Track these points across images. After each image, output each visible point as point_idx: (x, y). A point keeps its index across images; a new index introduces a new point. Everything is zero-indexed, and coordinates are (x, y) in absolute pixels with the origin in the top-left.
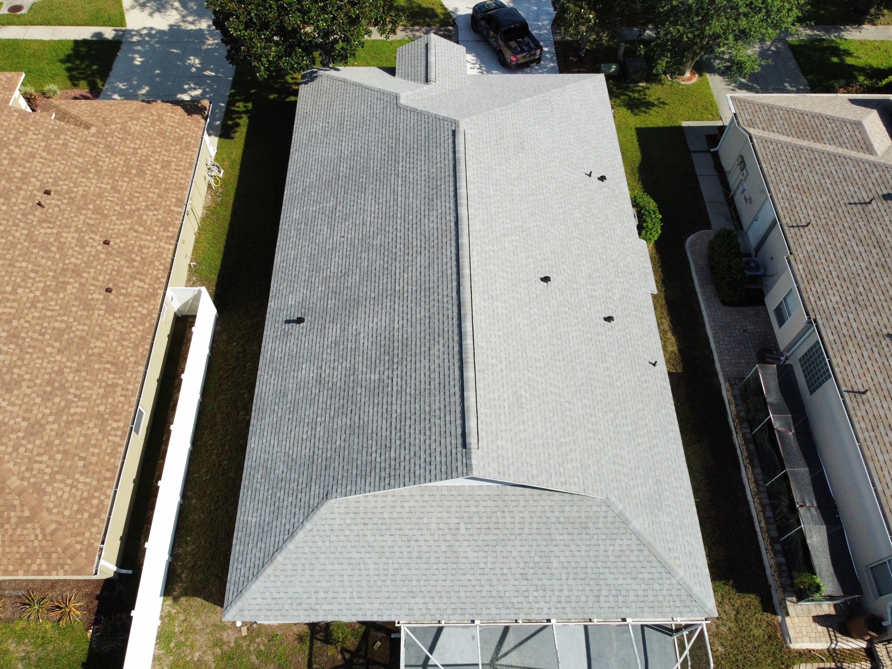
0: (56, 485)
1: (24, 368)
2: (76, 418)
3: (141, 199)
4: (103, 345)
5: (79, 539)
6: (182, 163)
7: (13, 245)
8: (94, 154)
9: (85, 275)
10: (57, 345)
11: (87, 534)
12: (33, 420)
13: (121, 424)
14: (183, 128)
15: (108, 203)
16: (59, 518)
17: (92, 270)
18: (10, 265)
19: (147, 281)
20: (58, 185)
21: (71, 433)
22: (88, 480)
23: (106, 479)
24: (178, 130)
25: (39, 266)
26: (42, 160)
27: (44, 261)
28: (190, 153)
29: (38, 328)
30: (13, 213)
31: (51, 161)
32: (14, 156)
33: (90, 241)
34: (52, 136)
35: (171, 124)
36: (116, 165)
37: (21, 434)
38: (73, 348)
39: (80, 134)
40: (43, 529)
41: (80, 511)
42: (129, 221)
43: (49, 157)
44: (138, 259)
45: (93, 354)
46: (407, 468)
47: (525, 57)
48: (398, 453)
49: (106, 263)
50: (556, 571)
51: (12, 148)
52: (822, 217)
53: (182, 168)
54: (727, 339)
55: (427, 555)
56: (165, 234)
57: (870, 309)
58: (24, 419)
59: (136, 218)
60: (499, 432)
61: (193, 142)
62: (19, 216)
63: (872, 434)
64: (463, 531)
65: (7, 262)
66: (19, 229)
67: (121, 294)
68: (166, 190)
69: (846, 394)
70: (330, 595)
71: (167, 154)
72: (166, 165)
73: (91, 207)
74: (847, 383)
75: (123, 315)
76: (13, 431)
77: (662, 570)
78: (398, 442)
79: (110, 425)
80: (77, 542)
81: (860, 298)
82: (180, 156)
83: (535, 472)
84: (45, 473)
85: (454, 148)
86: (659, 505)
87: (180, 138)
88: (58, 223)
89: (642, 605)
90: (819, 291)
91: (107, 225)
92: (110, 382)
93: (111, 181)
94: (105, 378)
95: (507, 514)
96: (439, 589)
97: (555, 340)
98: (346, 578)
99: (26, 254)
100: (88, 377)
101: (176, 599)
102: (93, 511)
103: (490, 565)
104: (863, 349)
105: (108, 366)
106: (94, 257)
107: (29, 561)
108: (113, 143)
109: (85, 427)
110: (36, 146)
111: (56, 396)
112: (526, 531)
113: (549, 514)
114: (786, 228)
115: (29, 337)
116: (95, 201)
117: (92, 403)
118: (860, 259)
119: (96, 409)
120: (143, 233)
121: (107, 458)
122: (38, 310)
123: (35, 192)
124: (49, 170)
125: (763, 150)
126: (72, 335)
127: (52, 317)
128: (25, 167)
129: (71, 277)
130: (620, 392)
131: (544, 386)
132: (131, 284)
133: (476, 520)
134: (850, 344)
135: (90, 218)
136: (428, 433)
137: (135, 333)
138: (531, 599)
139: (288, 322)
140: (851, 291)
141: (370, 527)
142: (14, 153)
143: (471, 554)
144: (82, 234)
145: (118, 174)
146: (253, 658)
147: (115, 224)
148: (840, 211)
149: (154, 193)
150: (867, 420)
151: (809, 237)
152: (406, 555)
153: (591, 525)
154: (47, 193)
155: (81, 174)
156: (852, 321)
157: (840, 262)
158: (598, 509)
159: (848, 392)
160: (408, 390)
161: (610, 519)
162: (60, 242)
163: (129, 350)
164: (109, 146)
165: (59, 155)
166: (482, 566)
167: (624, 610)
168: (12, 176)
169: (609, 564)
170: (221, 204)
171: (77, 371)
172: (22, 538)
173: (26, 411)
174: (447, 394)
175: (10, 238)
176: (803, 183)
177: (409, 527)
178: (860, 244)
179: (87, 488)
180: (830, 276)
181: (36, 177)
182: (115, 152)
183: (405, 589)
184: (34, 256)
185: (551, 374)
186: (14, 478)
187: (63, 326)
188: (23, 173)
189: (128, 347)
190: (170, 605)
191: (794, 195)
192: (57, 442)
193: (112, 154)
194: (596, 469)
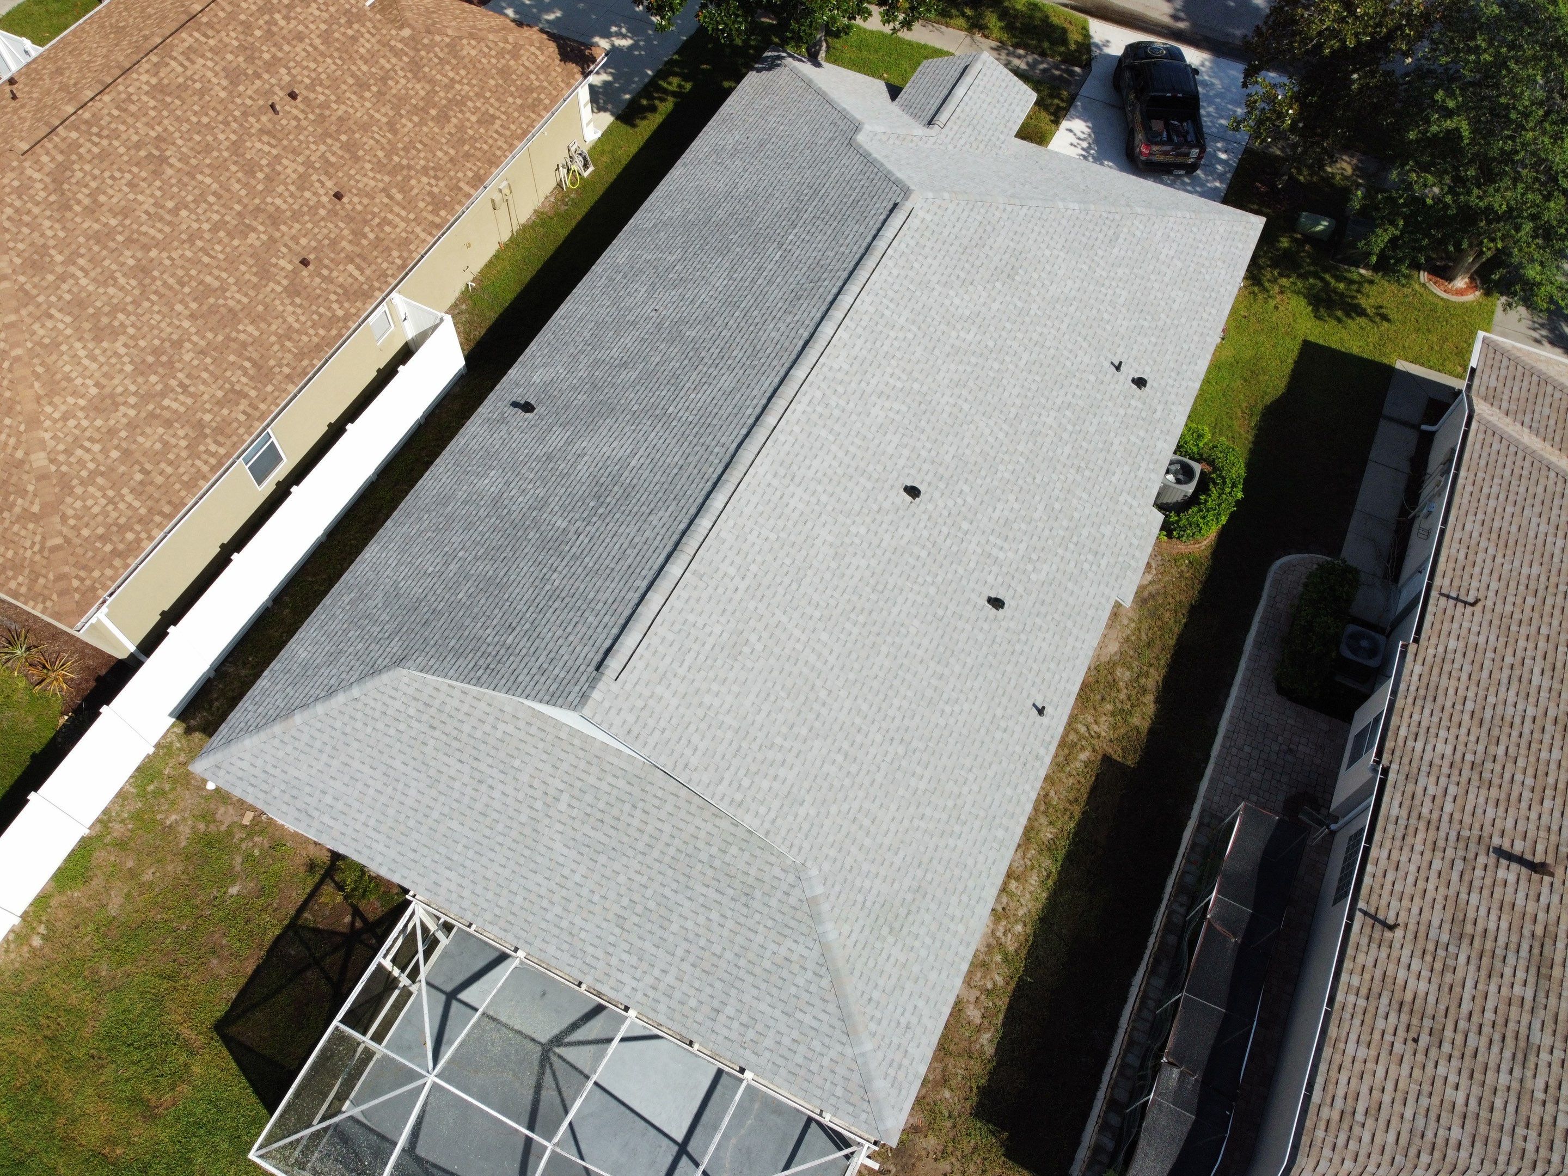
0: (91, 489)
1: (133, 318)
2: (166, 414)
3: (422, 155)
4: (256, 333)
5: (83, 574)
6: (513, 127)
7: (208, 149)
8: (388, 66)
9: (283, 228)
10: (194, 306)
11: (96, 574)
12: (107, 390)
13: (222, 451)
14: (542, 77)
15: (372, 142)
16: (71, 534)
17: (297, 226)
18: (188, 174)
19: (368, 272)
20: (314, 91)
21: (148, 430)
22: (136, 504)
23: (161, 513)
24: (533, 77)
25: (228, 190)
26: (310, 49)
27: (237, 186)
28: (533, 116)
29: (180, 272)
30: (231, 106)
31: (322, 54)
32: (275, 29)
33: (317, 185)
34: (343, 21)
35: (527, 64)
36: (412, 93)
37: (82, 402)
38: (214, 319)
39: (384, 32)
40: (44, 538)
41: (103, 538)
42: (387, 179)
43: (322, 48)
44: (371, 236)
45: (235, 340)
46: (513, 667)
47: (1166, 153)
48: (517, 640)
49: (322, 224)
50: (671, 939)
51: (277, 16)
52: (1510, 599)
53: (508, 133)
54: (1247, 749)
55: (495, 815)
56: (430, 217)
57: (1494, 792)
58: (97, 384)
59: (399, 178)
60: (669, 675)
61: (547, 102)
62: (237, 113)
63: (1362, 1002)
64: (562, 806)
65: (187, 169)
66: (228, 131)
67: (320, 275)
68: (467, 156)
69: (1359, 915)
70: (340, 806)
71: (497, 104)
72: (486, 120)
73: (344, 138)
74: (1374, 898)
75: (306, 304)
76: (74, 393)
77: (838, 1024)
78: (527, 626)
79: (207, 445)
80: (77, 577)
81: (1488, 765)
82: (516, 114)
83: (694, 761)
84: (85, 467)
85: (879, 230)
86: (897, 925)
87: (530, 90)
88: (285, 142)
89: (780, 1061)
90: (1424, 724)
91: (352, 172)
92: (237, 387)
93: (391, 113)
94: (234, 379)
95: (638, 813)
96: (489, 874)
97: (868, 589)
98: (371, 792)
99: (218, 168)
100: (211, 368)
101: (189, 731)
102: (121, 547)
103: (577, 878)
104: (1439, 854)
105: (247, 364)
106: (310, 208)
107: (10, 573)
108: (425, 61)
109: (171, 432)
110: (312, 26)
111: (156, 373)
112: (655, 854)
113: (701, 845)
114: (1434, 594)
115: (161, 279)
116: (354, 132)
117: (198, 405)
118: (1532, 699)
119: (199, 415)
120: (398, 204)
121: (177, 486)
122: (194, 249)
123: (277, 89)
124: (313, 65)
125: (1478, 446)
126: (221, 301)
127: (207, 265)
128: (281, 49)
129: (262, 224)
130: (942, 722)
131: (799, 647)
132: (341, 267)
133: (589, 798)
134: (1421, 835)
135: (334, 154)
136: (569, 629)
137: (310, 336)
138: (614, 961)
139: (515, 405)
140: (1481, 748)
141: (437, 734)
142: (276, 24)
143: (558, 846)
144: (311, 171)
145: (408, 107)
146: (238, 859)
147: (365, 175)
148: (1549, 602)
149: (446, 153)
150: (1367, 976)
151: (1466, 625)
152: (466, 800)
153: (758, 894)
154: (293, 96)
155: (355, 88)
156: (1449, 798)
157: (1492, 690)
158: (782, 875)
159: (1365, 913)
160: (587, 560)
161: (793, 900)
162: (274, 170)
163: (289, 356)
164: (416, 64)
165: (337, 49)
166: (566, 872)
167: (748, 1054)
168: (257, 54)
169: (757, 970)
170: (562, 217)
171: (201, 352)
172: (17, 539)
173: (105, 375)
174: (628, 585)
175: (209, 138)
176: (1514, 529)
177: (490, 761)
178: (1548, 673)
179: (130, 513)
180: (1458, 707)
181: (289, 69)
182: (421, 75)
183: (443, 850)
184: (227, 174)
185: (824, 637)
186: (42, 455)
187: (216, 284)
188: (274, 56)
189: (290, 351)
190: (177, 735)
191: (1483, 544)
192: (123, 434)
193: (415, 76)
194: (813, 812)
